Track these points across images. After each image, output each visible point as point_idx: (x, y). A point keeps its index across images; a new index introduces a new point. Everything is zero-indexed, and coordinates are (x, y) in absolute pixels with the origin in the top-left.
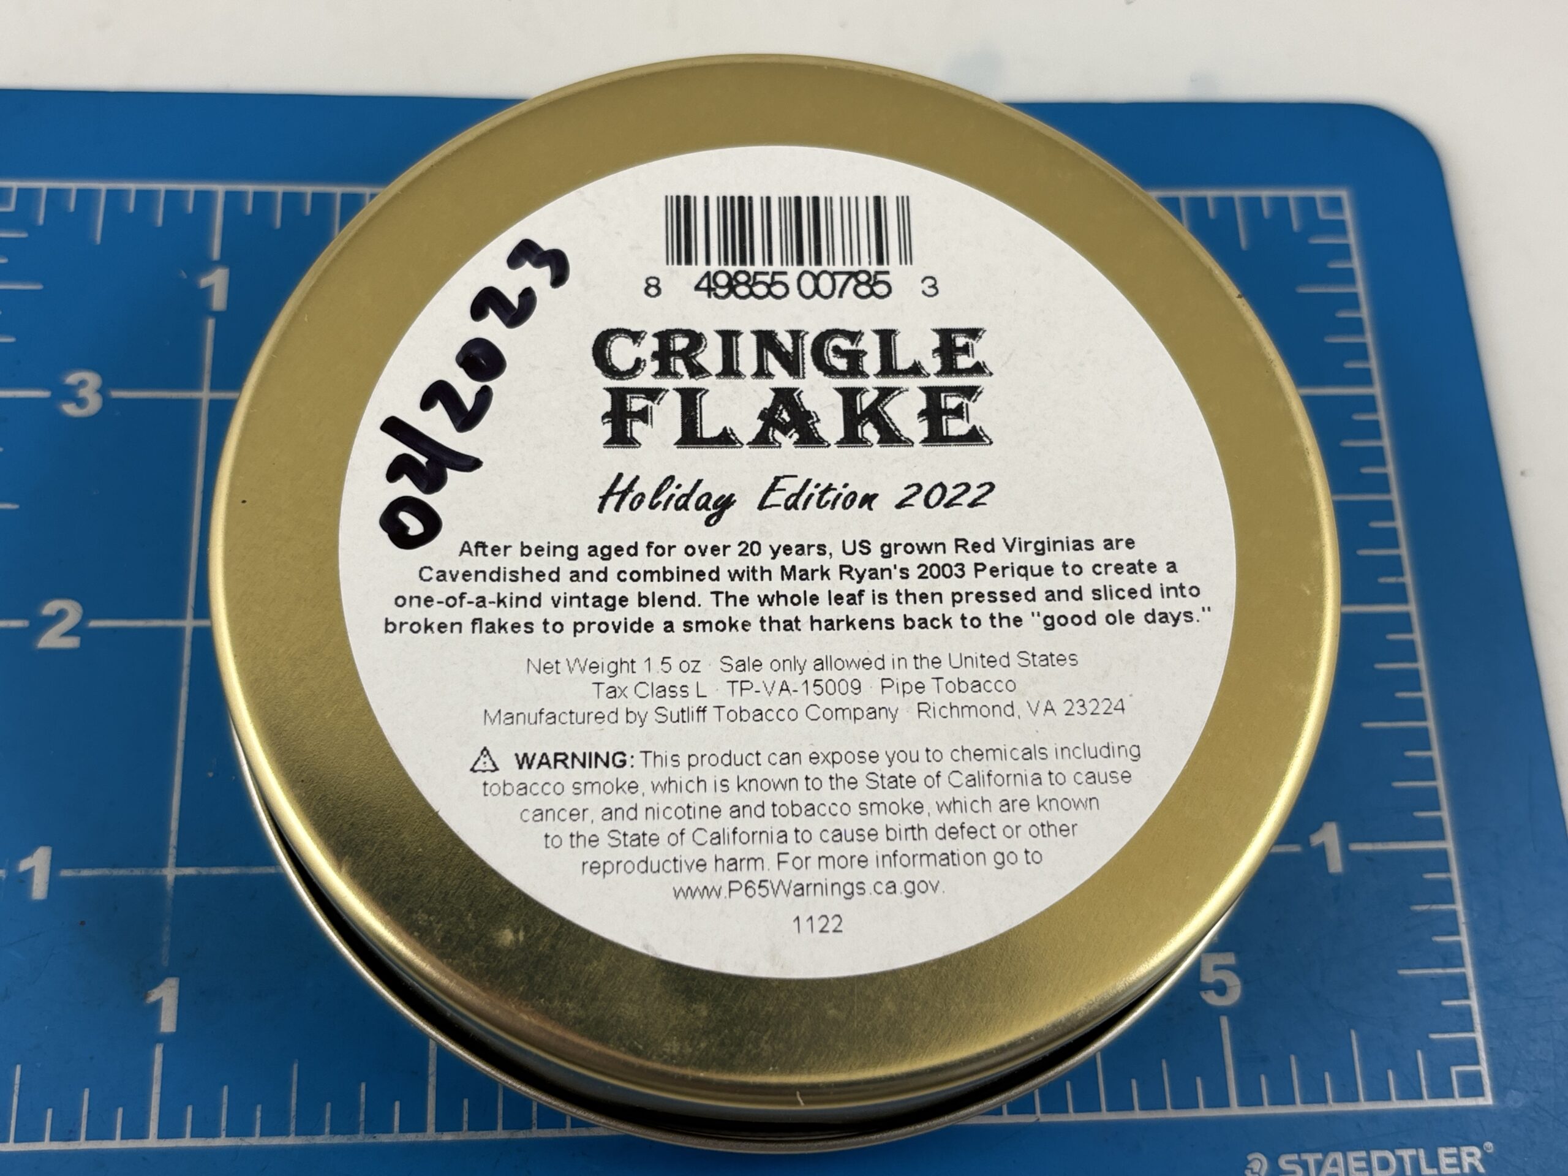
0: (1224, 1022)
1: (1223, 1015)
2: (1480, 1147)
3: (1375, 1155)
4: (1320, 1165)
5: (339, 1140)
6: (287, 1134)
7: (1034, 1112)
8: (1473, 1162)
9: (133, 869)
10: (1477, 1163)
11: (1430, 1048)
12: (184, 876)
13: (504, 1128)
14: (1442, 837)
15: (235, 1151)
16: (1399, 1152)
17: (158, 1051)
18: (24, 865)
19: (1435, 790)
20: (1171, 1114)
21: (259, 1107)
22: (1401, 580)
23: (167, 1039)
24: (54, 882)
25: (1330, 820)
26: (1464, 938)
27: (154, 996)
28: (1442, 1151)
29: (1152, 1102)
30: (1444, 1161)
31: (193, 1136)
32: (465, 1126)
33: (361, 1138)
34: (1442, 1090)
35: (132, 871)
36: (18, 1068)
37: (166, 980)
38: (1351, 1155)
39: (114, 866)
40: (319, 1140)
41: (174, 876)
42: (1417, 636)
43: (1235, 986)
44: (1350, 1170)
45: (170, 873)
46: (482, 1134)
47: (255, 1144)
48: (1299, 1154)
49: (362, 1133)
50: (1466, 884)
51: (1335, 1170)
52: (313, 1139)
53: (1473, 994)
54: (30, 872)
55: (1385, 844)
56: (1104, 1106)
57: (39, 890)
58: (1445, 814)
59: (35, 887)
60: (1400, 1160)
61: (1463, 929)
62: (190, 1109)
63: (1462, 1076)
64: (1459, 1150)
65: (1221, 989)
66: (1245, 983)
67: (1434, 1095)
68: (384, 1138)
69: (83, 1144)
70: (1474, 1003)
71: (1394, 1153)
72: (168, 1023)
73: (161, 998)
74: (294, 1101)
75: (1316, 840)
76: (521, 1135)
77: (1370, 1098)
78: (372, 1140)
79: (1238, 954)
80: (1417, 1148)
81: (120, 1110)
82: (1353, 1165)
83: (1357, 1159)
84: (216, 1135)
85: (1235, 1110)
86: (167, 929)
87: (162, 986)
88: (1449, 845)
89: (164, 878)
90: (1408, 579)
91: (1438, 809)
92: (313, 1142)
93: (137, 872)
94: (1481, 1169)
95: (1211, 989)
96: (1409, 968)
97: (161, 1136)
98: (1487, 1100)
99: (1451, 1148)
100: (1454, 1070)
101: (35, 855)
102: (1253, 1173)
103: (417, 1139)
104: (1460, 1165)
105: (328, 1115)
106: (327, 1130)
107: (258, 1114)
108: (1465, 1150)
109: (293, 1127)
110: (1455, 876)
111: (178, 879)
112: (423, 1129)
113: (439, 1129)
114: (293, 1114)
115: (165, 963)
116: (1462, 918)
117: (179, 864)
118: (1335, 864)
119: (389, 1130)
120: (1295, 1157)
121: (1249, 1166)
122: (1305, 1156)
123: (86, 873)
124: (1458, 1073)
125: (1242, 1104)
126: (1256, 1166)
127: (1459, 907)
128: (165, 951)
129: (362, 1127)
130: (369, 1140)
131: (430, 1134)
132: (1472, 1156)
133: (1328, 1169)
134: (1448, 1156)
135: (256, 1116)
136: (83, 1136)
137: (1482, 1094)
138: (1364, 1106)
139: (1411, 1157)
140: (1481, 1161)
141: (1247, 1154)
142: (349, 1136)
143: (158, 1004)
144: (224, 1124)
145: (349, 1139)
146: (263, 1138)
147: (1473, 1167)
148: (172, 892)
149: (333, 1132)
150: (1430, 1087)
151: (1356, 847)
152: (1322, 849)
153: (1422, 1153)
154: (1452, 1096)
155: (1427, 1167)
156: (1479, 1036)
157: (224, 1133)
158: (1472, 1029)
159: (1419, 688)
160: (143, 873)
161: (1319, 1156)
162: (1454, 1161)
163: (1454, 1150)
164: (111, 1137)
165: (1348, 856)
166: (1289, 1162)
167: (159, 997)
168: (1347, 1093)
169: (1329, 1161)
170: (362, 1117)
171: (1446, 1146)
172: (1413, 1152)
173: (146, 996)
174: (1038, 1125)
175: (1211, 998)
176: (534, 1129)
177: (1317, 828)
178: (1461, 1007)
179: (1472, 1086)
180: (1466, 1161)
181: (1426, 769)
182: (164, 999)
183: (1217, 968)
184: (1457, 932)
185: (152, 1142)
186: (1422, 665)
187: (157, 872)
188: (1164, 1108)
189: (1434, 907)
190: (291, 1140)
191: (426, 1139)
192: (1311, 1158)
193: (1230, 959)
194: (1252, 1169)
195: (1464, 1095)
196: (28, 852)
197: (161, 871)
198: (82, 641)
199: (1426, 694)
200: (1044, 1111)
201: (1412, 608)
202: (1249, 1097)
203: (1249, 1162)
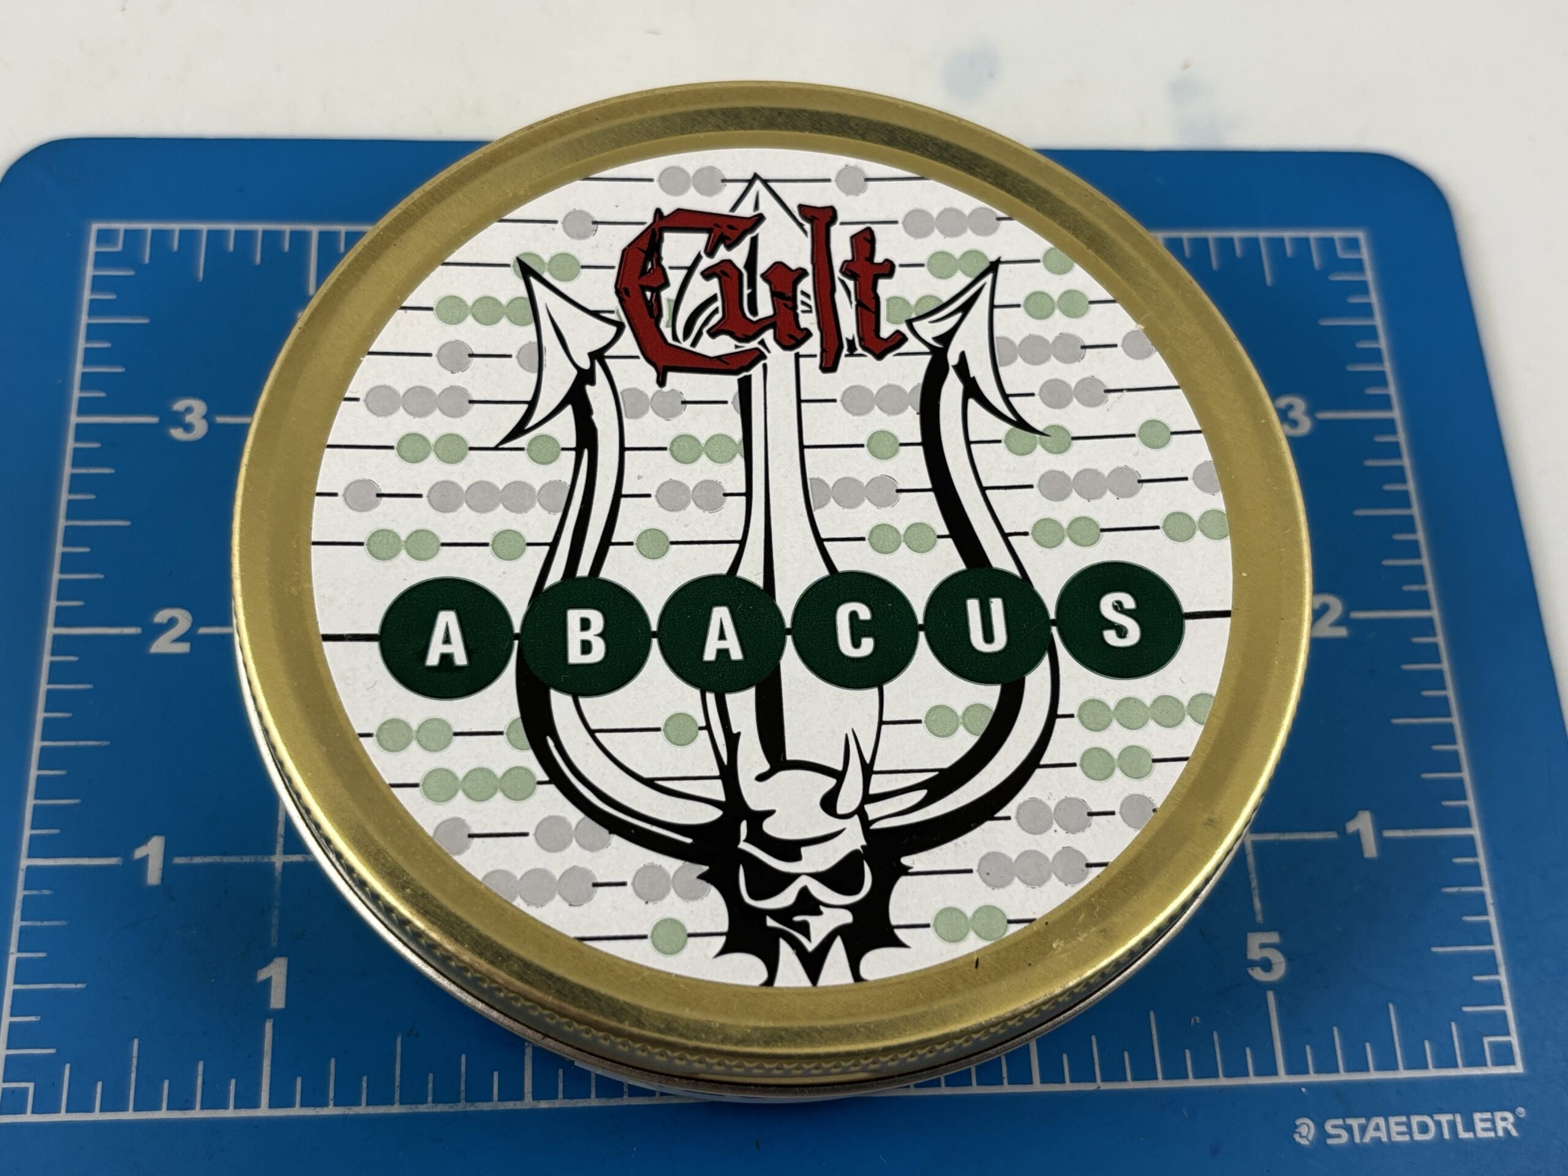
0: (1271, 996)
1: (1270, 989)
2: (1513, 1111)
3: (1415, 1120)
4: (1363, 1129)
5: (441, 1108)
6: (391, 1103)
7: (1094, 1080)
8: (1506, 1126)
9: (244, 857)
10: (1510, 1127)
11: (1465, 1021)
12: (291, 862)
13: (597, 1097)
14: (1468, 824)
15: (345, 1117)
16: (1437, 1117)
17: (269, 1026)
18: (139, 853)
19: (1461, 781)
20: (1223, 1081)
21: (365, 1078)
22: (1423, 588)
23: (276, 1015)
24: (167, 867)
25: (1365, 809)
26: (1492, 918)
27: (262, 975)
28: (1477, 1116)
29: (1206, 1070)
30: (1479, 1126)
31: (302, 1105)
32: (561, 1095)
33: (461, 1107)
34: (1475, 1058)
35: (242, 859)
36: (136, 1042)
37: (275, 960)
38: (1393, 1120)
39: (225, 854)
40: (422, 1108)
41: (282, 863)
42: (1440, 639)
43: (1280, 963)
44: (1392, 1134)
45: (278, 860)
46: (577, 1102)
47: (362, 1113)
48: (1344, 1119)
49: (463, 1102)
50: (1493, 869)
51: (1378, 1134)
52: (417, 1108)
53: (1502, 970)
54: (144, 860)
55: (1416, 830)
56: (1160, 1075)
57: (153, 876)
58: (1471, 803)
59: (149, 874)
60: (1438, 1124)
61: (1491, 909)
62: (299, 1080)
63: (1494, 1046)
64: (1493, 1115)
65: (1267, 965)
66: (1289, 959)
67: (1468, 1064)
68: (485, 1106)
69: (197, 1113)
70: (1503, 978)
71: (1432, 1117)
72: (277, 1000)
73: (271, 977)
74: (398, 1072)
75: (1351, 827)
76: (613, 1102)
77: (1408, 1067)
78: (473, 1108)
79: (1282, 933)
80: (1453, 1112)
81: (233, 1082)
82: (1395, 1129)
83: (1398, 1124)
84: (325, 1104)
85: (1283, 1078)
86: (276, 912)
87: (272, 965)
88: (1475, 831)
89: (273, 864)
90: (1430, 587)
91: (1465, 798)
92: (416, 1110)
93: (247, 859)
94: (1514, 1133)
95: (1257, 966)
96: (1442, 946)
97: (272, 1105)
98: (1518, 1068)
99: (1486, 1114)
100: (1487, 1040)
101: (149, 844)
102: (1301, 1137)
103: (515, 1108)
104: (1494, 1129)
105: (430, 1086)
106: (430, 1099)
107: (364, 1085)
108: (1498, 1115)
109: (397, 1097)
110: (1482, 860)
111: (285, 865)
112: (521, 1098)
113: (536, 1097)
114: (397, 1084)
115: (274, 944)
116: (1489, 900)
117: (286, 852)
118: (1370, 849)
119: (490, 1100)
120: (1340, 1122)
121: (1297, 1130)
122: (1349, 1121)
123: (197, 860)
124: (1490, 1044)
125: (1290, 1071)
126: (1304, 1130)
127: (1487, 889)
128: (274, 933)
129: (463, 1095)
130: (471, 1108)
131: (528, 1102)
132: (1505, 1122)
133: (1371, 1134)
134: (1483, 1120)
135: (360, 1086)
136: (198, 1106)
137: (1512, 1062)
138: (1403, 1074)
139: (1448, 1122)
140: (1515, 1125)
141: (1295, 1119)
142: (451, 1105)
143: (268, 982)
144: (331, 1095)
145: (452, 1107)
146: (369, 1107)
147: (1506, 1130)
148: (280, 878)
149: (435, 1101)
150: (1465, 1056)
151: (1389, 834)
152: (1357, 835)
153: (1459, 1119)
154: (1485, 1065)
155: (1464, 1131)
156: (1508, 1008)
157: (331, 1103)
158: (1502, 1003)
159: (1443, 687)
160: (253, 860)
161: (1363, 1121)
162: (1488, 1125)
163: (1488, 1115)
164: (225, 1107)
165: (1382, 842)
166: (1334, 1127)
167: (269, 976)
168: (1387, 1062)
169: (1372, 1124)
170: (463, 1087)
171: (1481, 1111)
172: (1450, 1117)
173: (256, 976)
174: (1098, 1093)
175: (1258, 974)
176: (626, 1097)
177: (1352, 816)
178: (1490, 982)
179: (1504, 1055)
180: (1500, 1125)
181: (1452, 762)
182: (273, 977)
183: (1263, 946)
184: (1485, 912)
185: (264, 1111)
186: (1445, 666)
187: (266, 860)
188: (1216, 1076)
189: (1464, 889)
190: (396, 1109)
191: (524, 1107)
192: (1355, 1123)
193: (1274, 938)
194: (1300, 1133)
195: (1496, 1063)
196: (144, 841)
197: (269, 858)
198: (192, 647)
199: (1450, 693)
200: (1104, 1080)
201: (1435, 613)
202: (1296, 1066)
203: (1297, 1127)
